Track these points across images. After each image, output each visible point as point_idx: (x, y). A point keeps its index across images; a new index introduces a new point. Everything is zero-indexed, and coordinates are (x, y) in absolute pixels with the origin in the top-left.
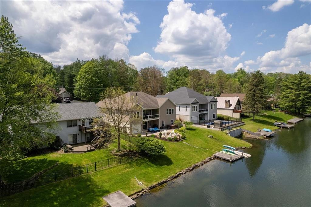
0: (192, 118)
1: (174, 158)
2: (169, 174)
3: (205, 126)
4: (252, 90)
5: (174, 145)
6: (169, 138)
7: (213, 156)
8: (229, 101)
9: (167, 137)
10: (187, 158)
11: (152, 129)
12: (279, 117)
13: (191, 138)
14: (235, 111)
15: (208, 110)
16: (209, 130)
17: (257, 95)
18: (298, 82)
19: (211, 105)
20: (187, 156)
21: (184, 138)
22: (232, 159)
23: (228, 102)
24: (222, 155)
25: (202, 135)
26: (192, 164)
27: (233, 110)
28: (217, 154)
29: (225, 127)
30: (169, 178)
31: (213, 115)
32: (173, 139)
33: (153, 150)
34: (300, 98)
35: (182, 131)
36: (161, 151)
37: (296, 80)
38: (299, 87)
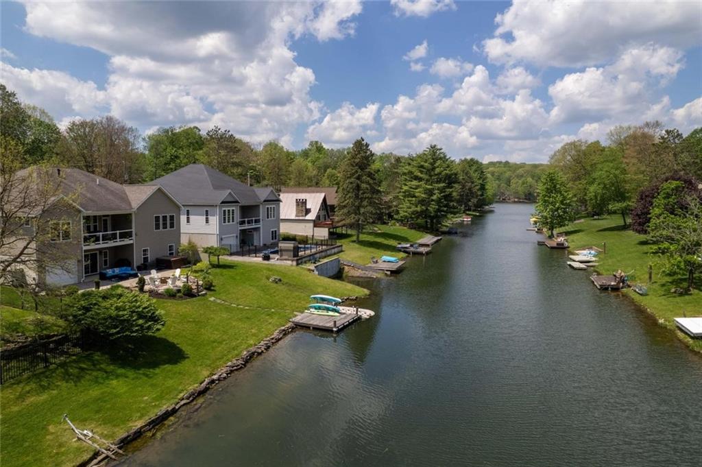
0: (222, 239)
1: (190, 342)
2: (180, 388)
3: (256, 257)
4: (353, 174)
5: (185, 308)
6: (168, 291)
7: (289, 325)
8: (304, 203)
9: (162, 289)
10: (225, 337)
11: (114, 272)
12: (403, 235)
13: (228, 287)
14: (317, 223)
15: (259, 220)
16: (268, 264)
17: (364, 186)
18: (430, 166)
19: (268, 208)
20: (225, 332)
21: (209, 287)
22: (337, 325)
23: (301, 204)
24: (313, 319)
25: (255, 276)
26: (241, 351)
27: (314, 221)
28: (300, 318)
29: (304, 257)
30: (183, 399)
31: (272, 232)
32: (179, 291)
33: (124, 324)
34: (434, 197)
35: (202, 271)
36: (150, 323)
37: (426, 162)
38: (431, 176)
